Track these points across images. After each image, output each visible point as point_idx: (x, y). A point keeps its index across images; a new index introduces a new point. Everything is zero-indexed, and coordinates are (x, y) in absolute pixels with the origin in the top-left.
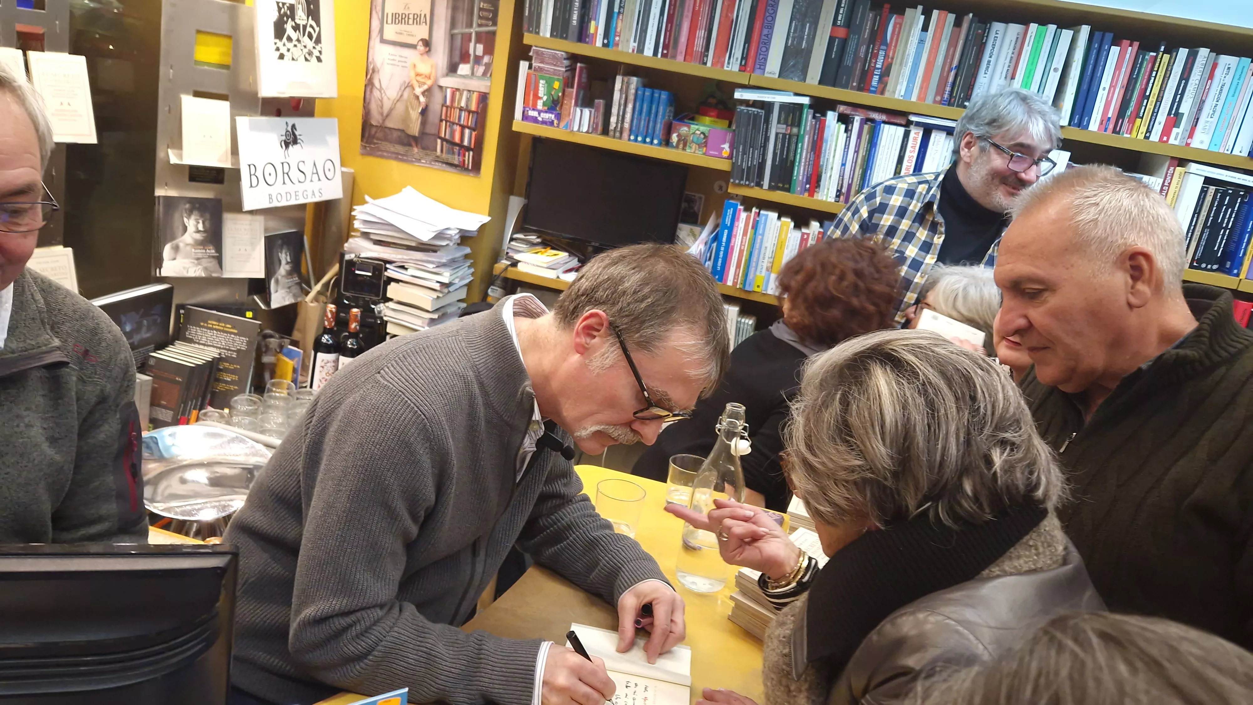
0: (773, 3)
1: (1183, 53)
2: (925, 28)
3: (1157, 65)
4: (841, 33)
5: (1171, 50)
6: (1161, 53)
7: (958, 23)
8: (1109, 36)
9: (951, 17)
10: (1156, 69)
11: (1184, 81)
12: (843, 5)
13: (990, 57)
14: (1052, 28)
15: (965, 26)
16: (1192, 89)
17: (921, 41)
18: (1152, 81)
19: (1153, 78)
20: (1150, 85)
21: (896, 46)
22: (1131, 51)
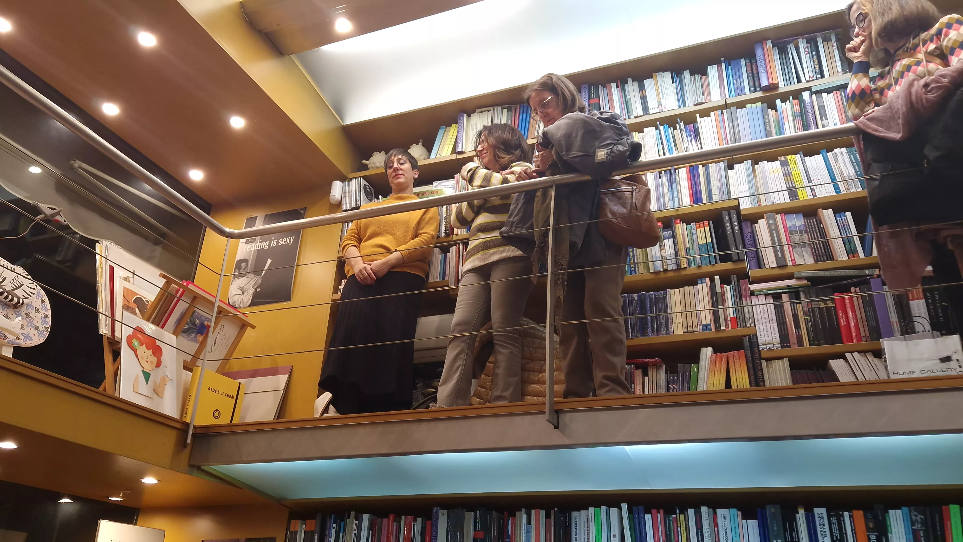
0: (435, 523)
1: (691, 512)
2: (529, 522)
3: (679, 523)
4: (481, 535)
5: (683, 511)
6: (678, 514)
7: (548, 516)
8: (641, 508)
9: (543, 513)
10: (679, 526)
11: (699, 531)
12: (478, 517)
13: (576, 535)
14: (604, 508)
15: (552, 517)
16: (706, 535)
17: (528, 532)
18: (680, 534)
19: (680, 532)
20: (680, 537)
21: (515, 538)
22: (660, 517)
